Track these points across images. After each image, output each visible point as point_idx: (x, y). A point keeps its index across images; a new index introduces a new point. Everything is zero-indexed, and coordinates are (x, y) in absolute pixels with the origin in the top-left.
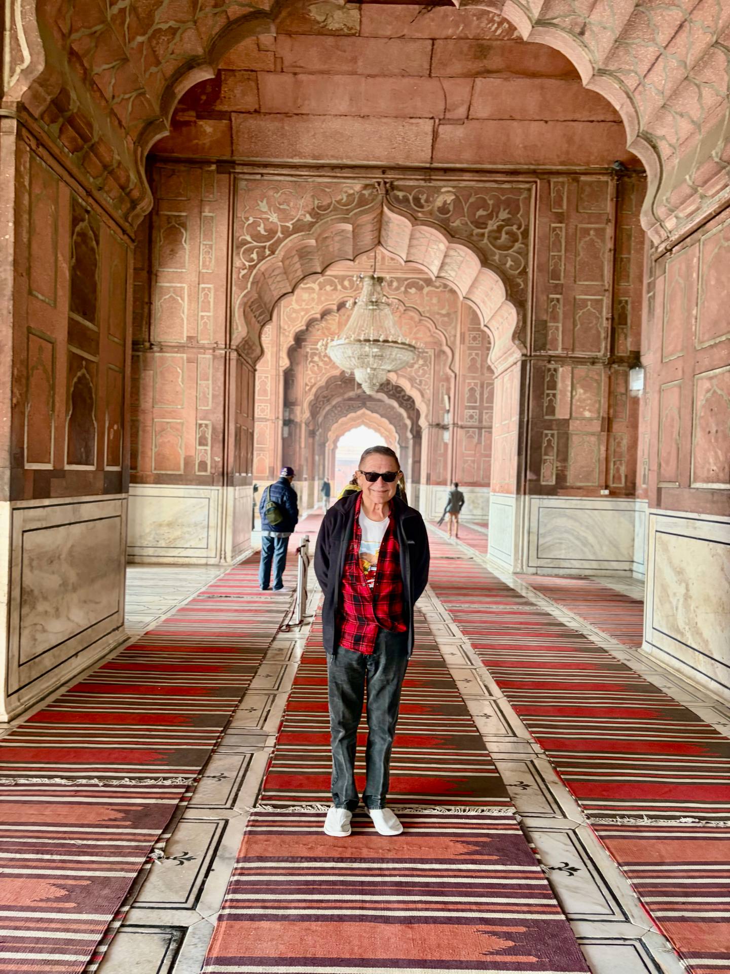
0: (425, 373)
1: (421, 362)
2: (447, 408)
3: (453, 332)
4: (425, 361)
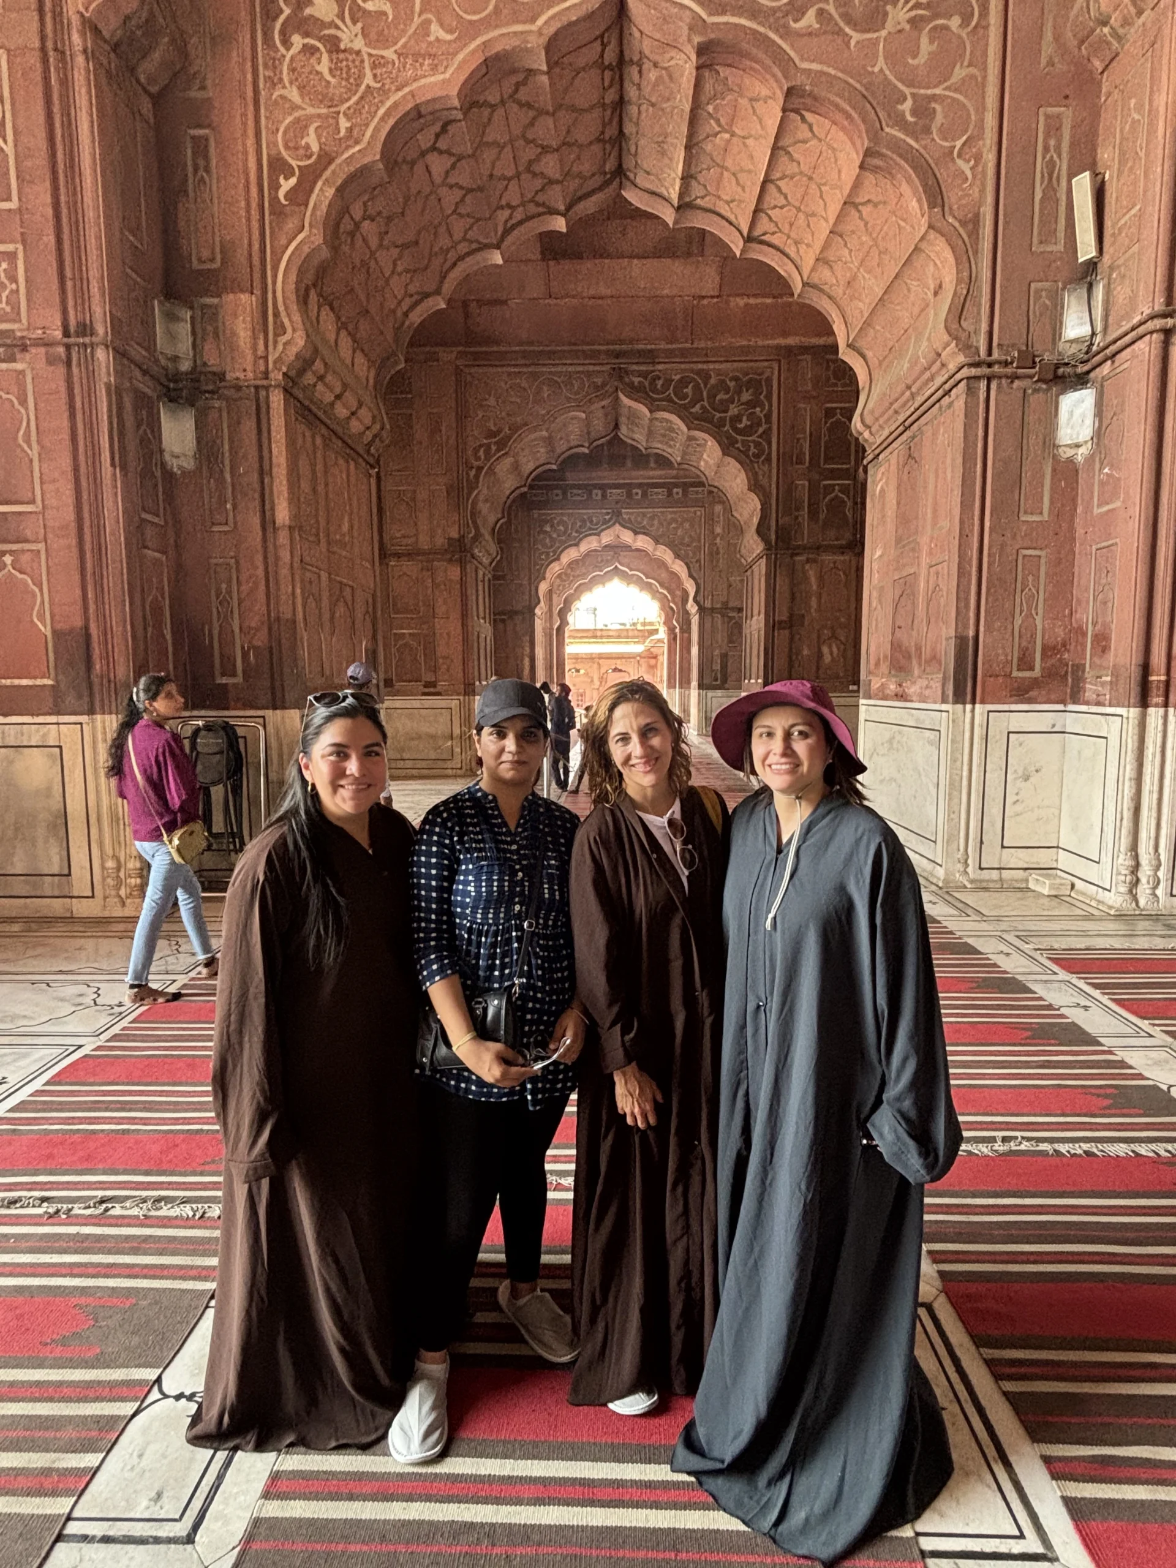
0: (948, 54)
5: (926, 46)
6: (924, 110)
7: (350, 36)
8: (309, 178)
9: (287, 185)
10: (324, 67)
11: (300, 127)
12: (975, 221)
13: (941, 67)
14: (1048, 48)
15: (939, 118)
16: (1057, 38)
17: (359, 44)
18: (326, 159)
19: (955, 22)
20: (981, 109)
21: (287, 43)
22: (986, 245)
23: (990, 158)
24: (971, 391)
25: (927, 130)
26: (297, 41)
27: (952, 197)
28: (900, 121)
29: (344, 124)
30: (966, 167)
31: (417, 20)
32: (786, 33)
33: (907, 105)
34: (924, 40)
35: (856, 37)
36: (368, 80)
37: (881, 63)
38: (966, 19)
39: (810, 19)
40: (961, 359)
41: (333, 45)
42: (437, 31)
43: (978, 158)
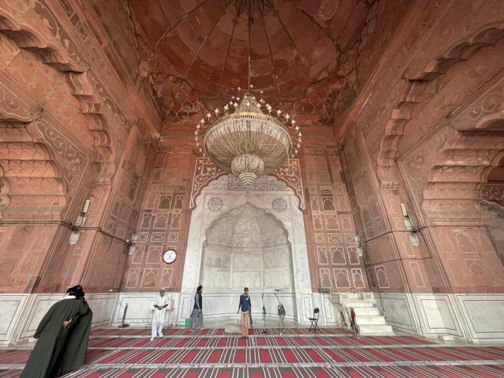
1: (78, 161)
3: (120, 157)
4: (81, 163)
5: (75, 169)
6: (71, 177)
12: (71, 198)
13: (75, 173)
14: (89, 179)
15: (72, 180)
20: (78, 182)
22: (71, 203)
23: (77, 190)
24: (59, 226)
25: (70, 180)
27: (70, 192)
28: (67, 176)
30: (73, 189)
32: (56, 152)
33: (69, 175)
34: (75, 168)
35: (66, 160)
37: (68, 167)
38: (81, 168)
39: (61, 153)
40: (60, 220)
43: (75, 188)
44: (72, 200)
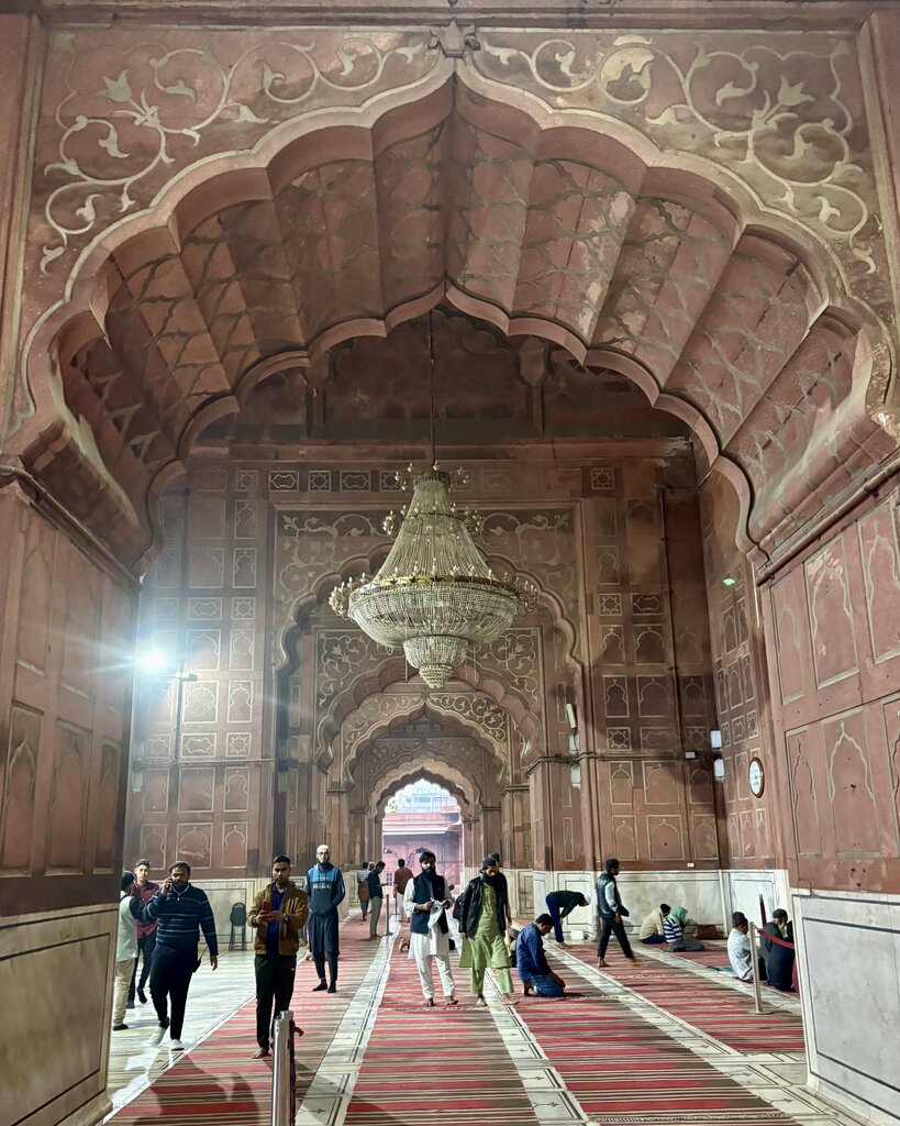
0: (527, 666)
1: (519, 649)
2: (573, 726)
3: (572, 595)
4: (527, 647)
6: (521, 681)
7: (345, 659)
8: (329, 700)
9: (322, 701)
10: (336, 667)
11: (328, 684)
12: (540, 713)
13: (525, 670)
14: (556, 667)
15: (526, 684)
16: (559, 664)
17: (348, 661)
18: (335, 693)
19: (529, 658)
20: (539, 682)
21: (325, 661)
22: (544, 720)
23: (542, 695)
24: (543, 766)
25: (523, 687)
26: (329, 660)
27: (532, 706)
28: (514, 685)
29: (342, 683)
30: (535, 698)
31: (366, 655)
33: (516, 680)
34: (521, 662)
35: (499, 661)
36: (350, 671)
37: (507, 669)
38: (532, 657)
39: (485, 656)
40: (539, 755)
41: (340, 662)
42: (372, 658)
43: (539, 696)
44: (543, 716)
